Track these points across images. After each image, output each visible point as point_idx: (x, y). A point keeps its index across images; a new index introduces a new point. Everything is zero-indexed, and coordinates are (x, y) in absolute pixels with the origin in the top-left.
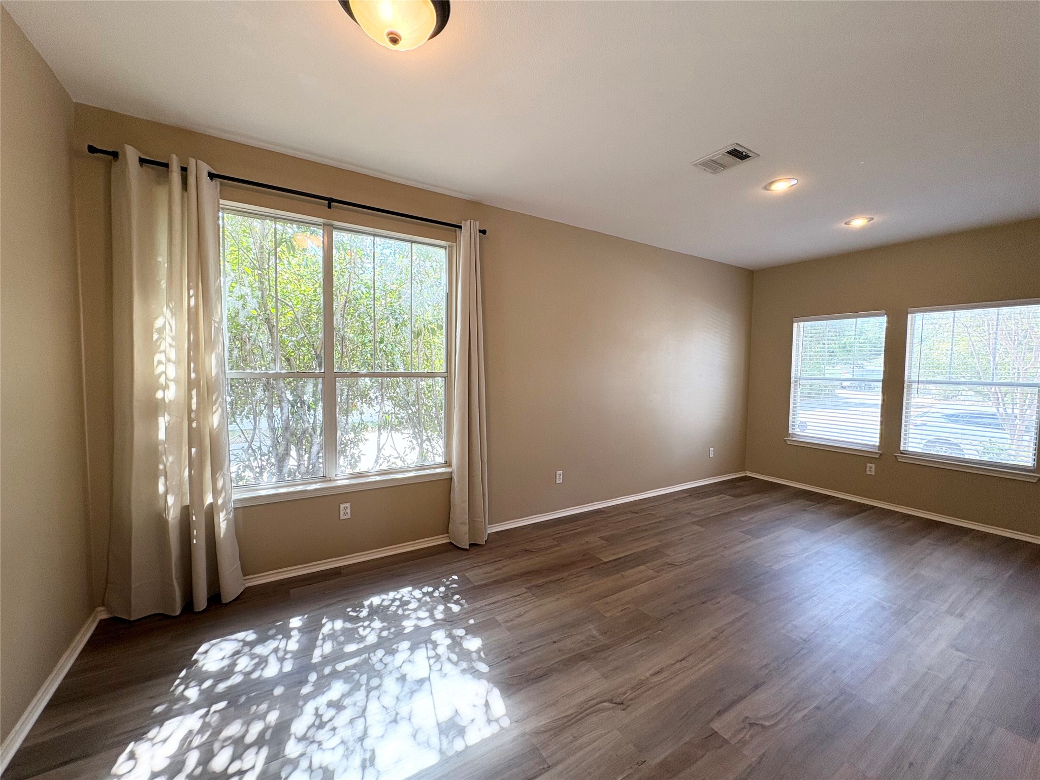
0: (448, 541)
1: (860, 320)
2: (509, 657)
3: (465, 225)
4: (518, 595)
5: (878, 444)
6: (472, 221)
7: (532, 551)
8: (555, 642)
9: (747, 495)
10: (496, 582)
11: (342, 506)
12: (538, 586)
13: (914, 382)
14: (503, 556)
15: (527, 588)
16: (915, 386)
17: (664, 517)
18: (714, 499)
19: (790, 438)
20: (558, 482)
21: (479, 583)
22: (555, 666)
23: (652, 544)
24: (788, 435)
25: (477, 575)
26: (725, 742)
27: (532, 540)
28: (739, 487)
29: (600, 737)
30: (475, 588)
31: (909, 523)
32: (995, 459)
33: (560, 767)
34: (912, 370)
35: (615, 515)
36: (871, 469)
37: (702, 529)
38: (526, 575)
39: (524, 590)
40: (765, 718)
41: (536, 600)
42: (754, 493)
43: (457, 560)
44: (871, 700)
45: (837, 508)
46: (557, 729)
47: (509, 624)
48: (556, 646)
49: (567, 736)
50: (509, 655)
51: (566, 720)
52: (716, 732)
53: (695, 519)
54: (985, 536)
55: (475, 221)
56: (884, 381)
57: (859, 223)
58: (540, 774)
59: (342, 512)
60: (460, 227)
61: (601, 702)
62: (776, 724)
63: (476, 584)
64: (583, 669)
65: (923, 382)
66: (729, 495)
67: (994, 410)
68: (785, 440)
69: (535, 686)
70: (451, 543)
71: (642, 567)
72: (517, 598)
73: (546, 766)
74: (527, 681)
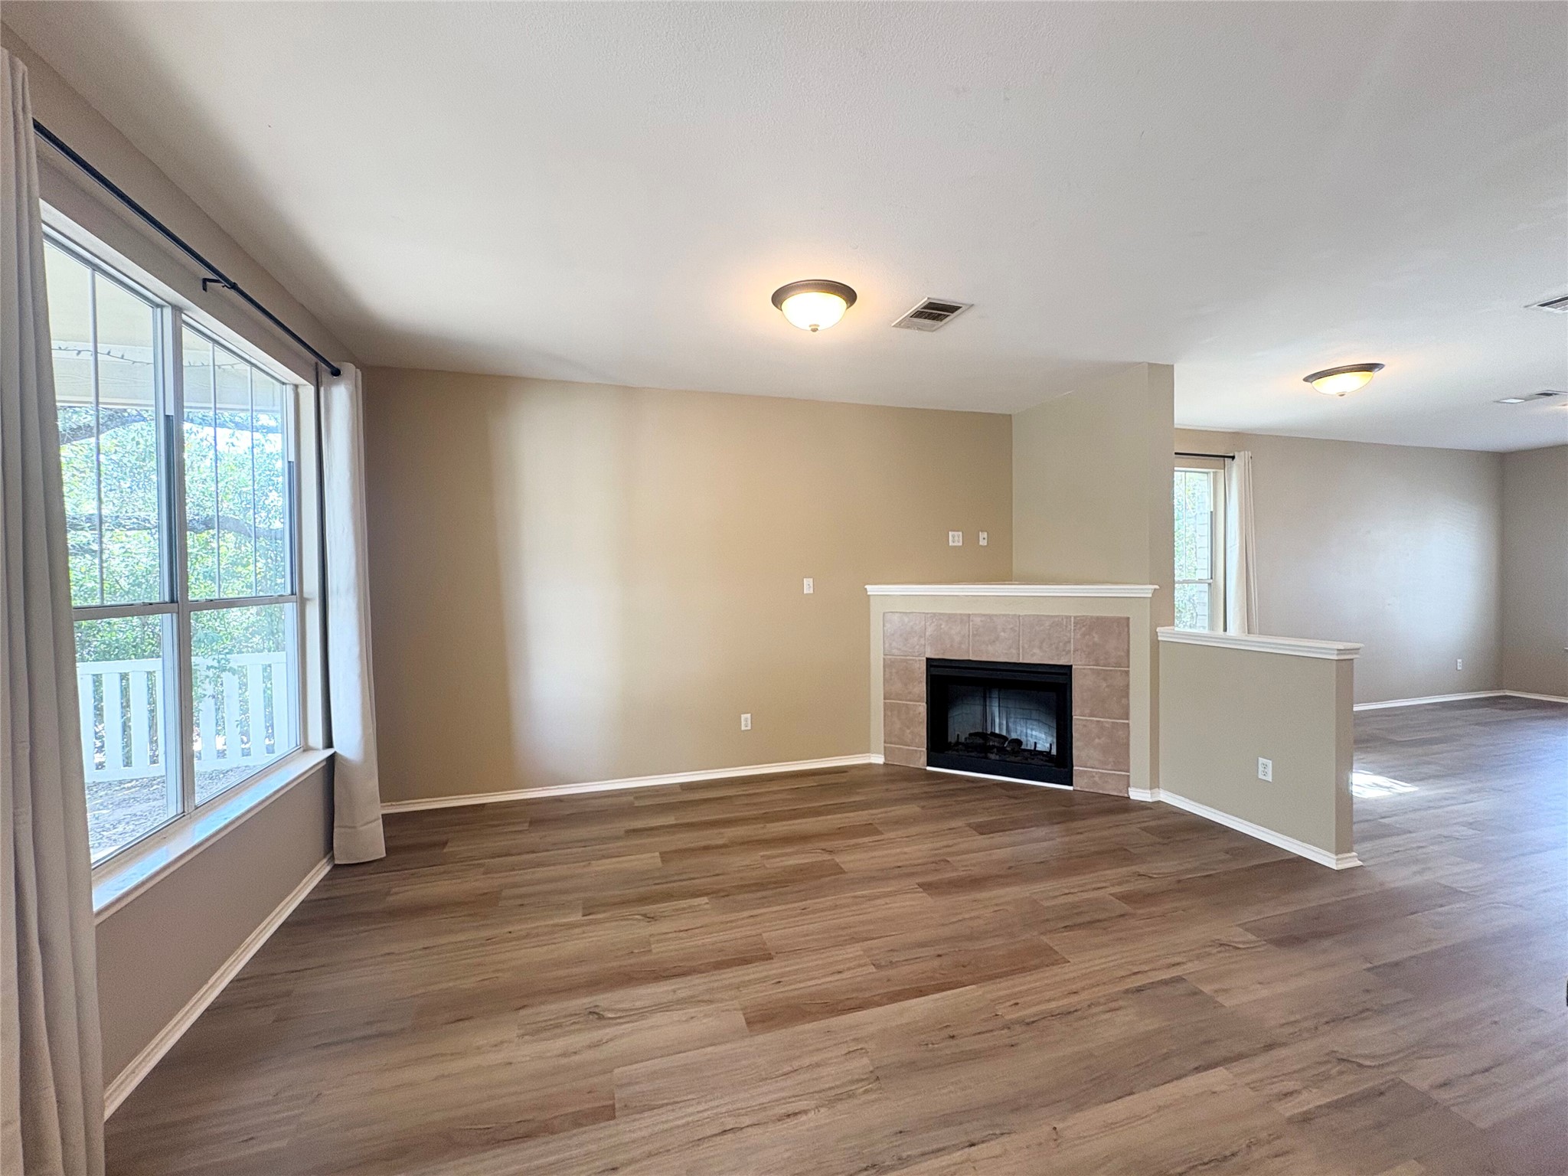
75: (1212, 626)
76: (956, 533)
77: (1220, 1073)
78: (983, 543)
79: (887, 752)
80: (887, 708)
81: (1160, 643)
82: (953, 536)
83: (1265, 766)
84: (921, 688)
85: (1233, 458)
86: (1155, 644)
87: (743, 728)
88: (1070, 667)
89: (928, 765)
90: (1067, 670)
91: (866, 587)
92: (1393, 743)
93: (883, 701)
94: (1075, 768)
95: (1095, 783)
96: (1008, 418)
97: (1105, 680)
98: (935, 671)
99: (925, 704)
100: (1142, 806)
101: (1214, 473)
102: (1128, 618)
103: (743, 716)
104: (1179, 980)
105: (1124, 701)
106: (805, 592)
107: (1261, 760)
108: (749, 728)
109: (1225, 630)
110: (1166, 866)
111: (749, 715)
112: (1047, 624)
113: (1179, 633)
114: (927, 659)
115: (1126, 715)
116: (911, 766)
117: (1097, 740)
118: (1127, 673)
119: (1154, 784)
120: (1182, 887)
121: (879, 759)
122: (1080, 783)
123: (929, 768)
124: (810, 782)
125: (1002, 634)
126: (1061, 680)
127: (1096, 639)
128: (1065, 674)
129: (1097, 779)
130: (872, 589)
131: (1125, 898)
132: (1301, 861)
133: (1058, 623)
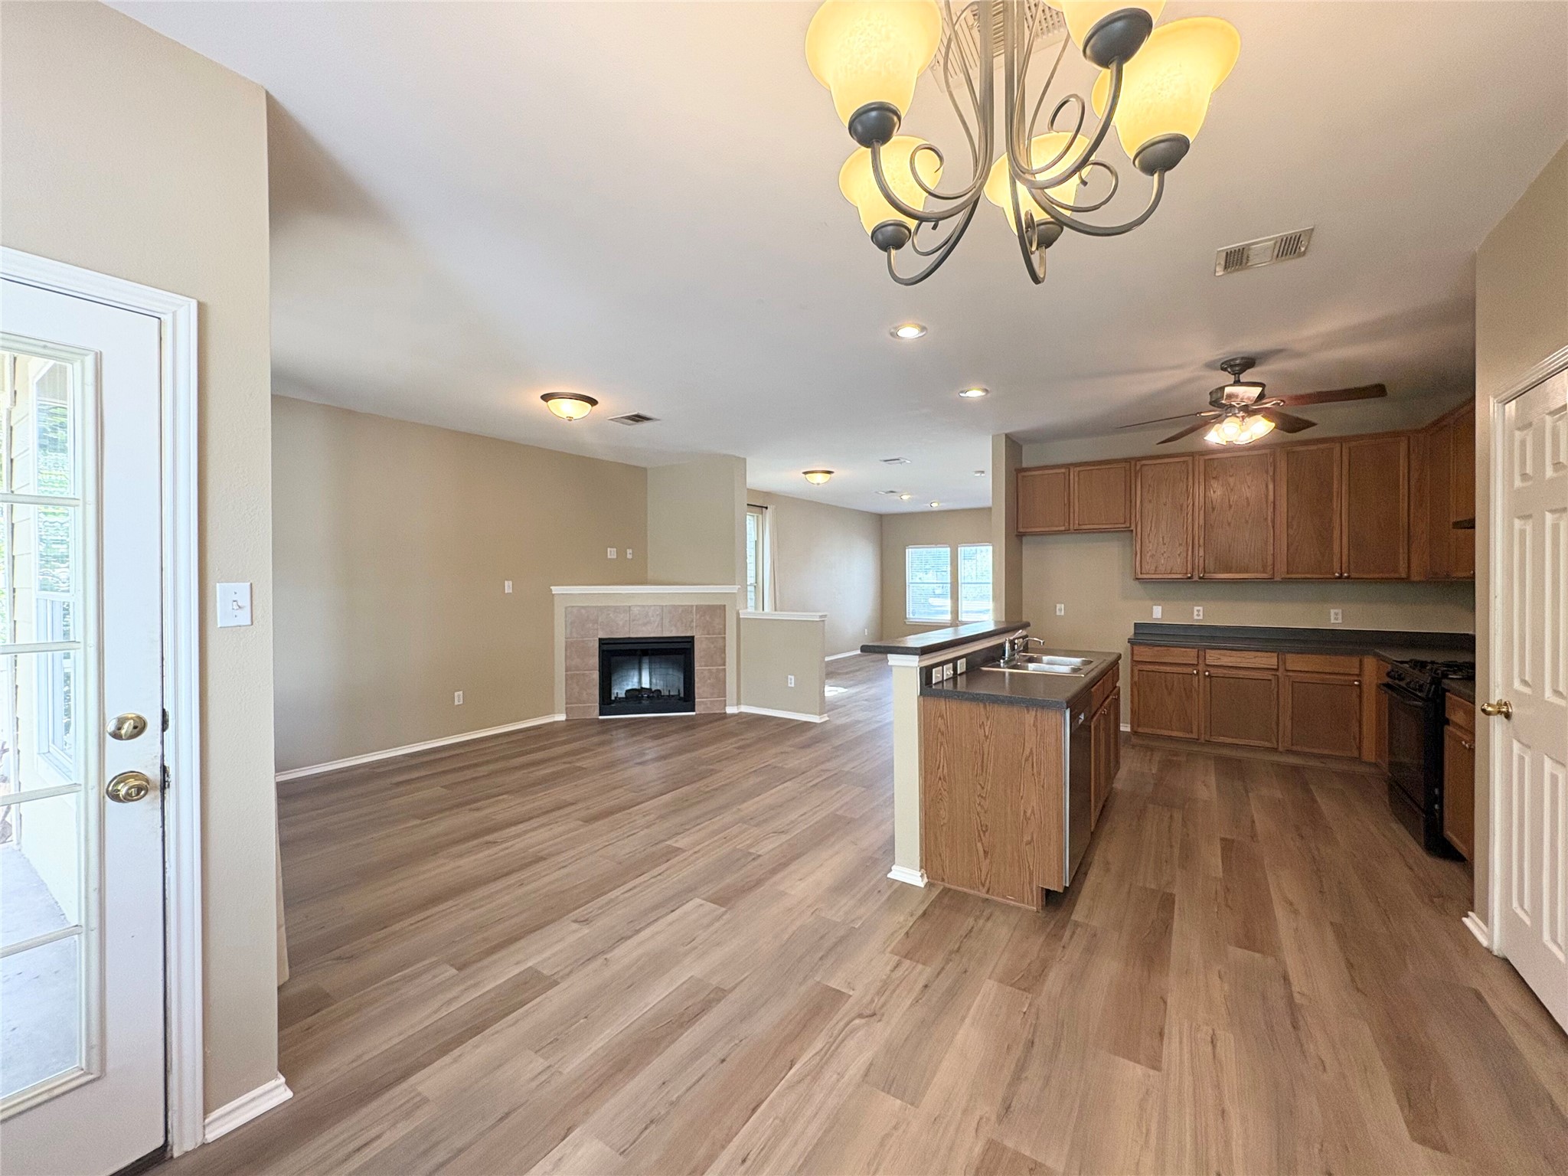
75: (756, 608)
76: (612, 549)
77: (788, 783)
78: (629, 556)
79: (568, 711)
80: (568, 678)
81: (741, 620)
82: (611, 551)
83: (791, 679)
84: (595, 661)
85: (767, 508)
86: (738, 619)
87: (456, 703)
88: (693, 638)
89: (600, 715)
90: (690, 640)
91: (552, 587)
92: (839, 674)
93: (564, 673)
94: (696, 700)
95: (708, 708)
96: (644, 470)
97: (713, 643)
98: (605, 647)
99: (598, 672)
100: (733, 715)
101: (757, 517)
102: (725, 606)
103: (456, 694)
104: (769, 765)
105: (723, 655)
106: (506, 592)
107: (789, 676)
108: (461, 703)
109: (763, 609)
110: (751, 735)
111: (461, 692)
112: (680, 610)
113: (750, 613)
114: (599, 639)
115: (724, 664)
116: (588, 718)
117: (709, 681)
118: (725, 638)
119: (738, 703)
120: (760, 740)
121: (562, 717)
122: (699, 709)
123: (601, 717)
124: (520, 736)
125: (652, 619)
126: (687, 646)
127: (708, 619)
128: (690, 642)
129: (709, 705)
130: (555, 590)
131: (739, 748)
132: (806, 722)
133: (687, 610)
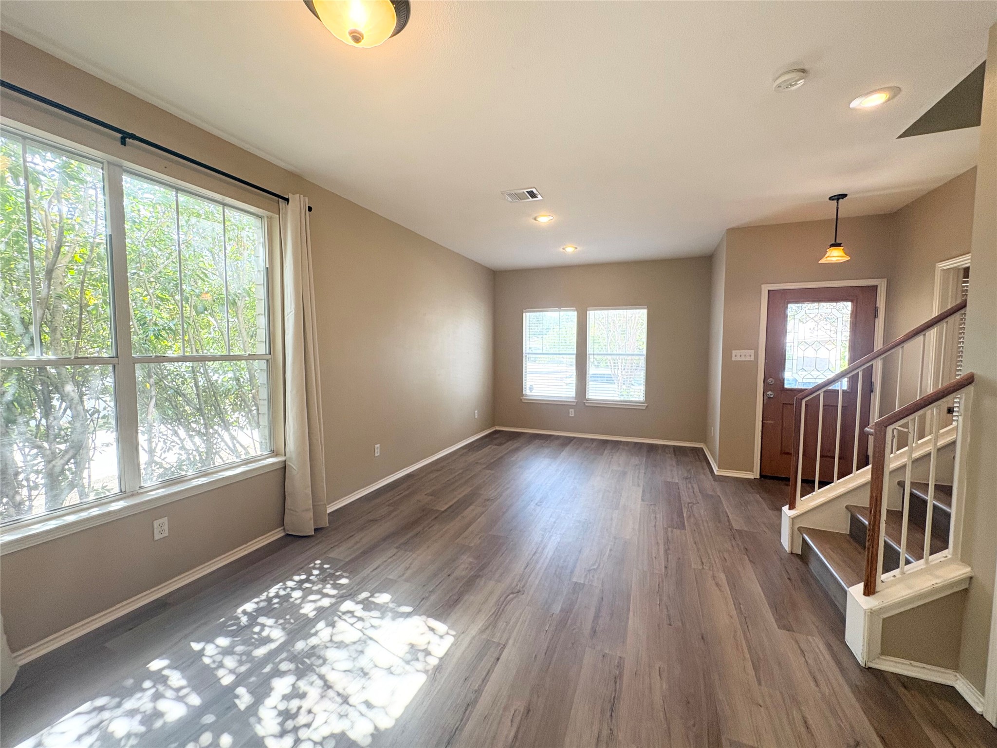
0: (282, 534)
1: (562, 313)
2: (423, 599)
3: (294, 199)
4: (394, 555)
5: (574, 396)
6: (302, 196)
7: (376, 520)
8: (449, 575)
9: (505, 443)
10: (364, 553)
11: (156, 524)
12: (405, 543)
13: (591, 354)
14: (352, 532)
15: (397, 548)
16: (591, 357)
17: (462, 469)
18: (486, 450)
19: (524, 398)
20: (376, 455)
21: (350, 558)
22: (462, 589)
23: (466, 491)
24: (522, 395)
25: (341, 553)
26: (584, 585)
27: (369, 511)
28: (497, 438)
29: (521, 614)
30: (348, 563)
31: (595, 444)
32: (626, 399)
33: (511, 642)
34: (590, 348)
35: (425, 476)
36: (572, 411)
37: (493, 472)
38: (388, 538)
39: (395, 551)
40: (593, 565)
41: (411, 553)
42: (508, 441)
43: (308, 548)
44: (628, 537)
45: (557, 442)
46: (492, 624)
47: (404, 578)
48: (451, 578)
49: (501, 624)
50: (422, 597)
51: (494, 616)
52: (576, 582)
53: (484, 466)
54: (628, 443)
55: (304, 196)
56: (576, 354)
57: (570, 249)
58: (502, 651)
59: (156, 531)
60: (287, 200)
61: (507, 597)
62: (599, 565)
63: (347, 560)
64: (482, 583)
65: (596, 354)
66: (496, 445)
67: (610, 372)
68: (521, 399)
69: (458, 607)
70: (288, 535)
71: (471, 507)
72: (394, 557)
73: (502, 646)
74: (450, 607)
